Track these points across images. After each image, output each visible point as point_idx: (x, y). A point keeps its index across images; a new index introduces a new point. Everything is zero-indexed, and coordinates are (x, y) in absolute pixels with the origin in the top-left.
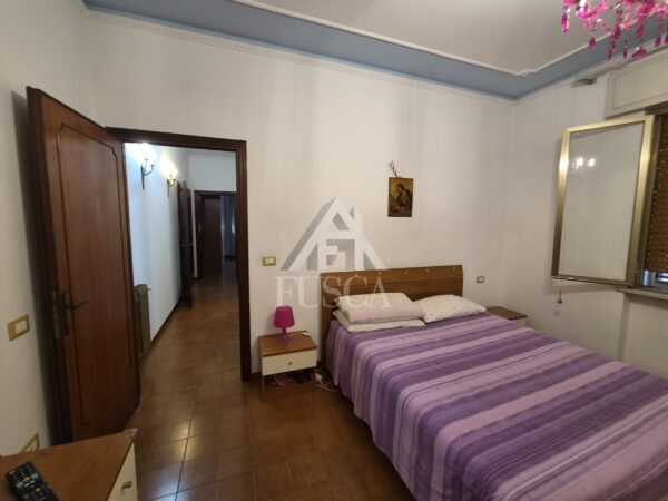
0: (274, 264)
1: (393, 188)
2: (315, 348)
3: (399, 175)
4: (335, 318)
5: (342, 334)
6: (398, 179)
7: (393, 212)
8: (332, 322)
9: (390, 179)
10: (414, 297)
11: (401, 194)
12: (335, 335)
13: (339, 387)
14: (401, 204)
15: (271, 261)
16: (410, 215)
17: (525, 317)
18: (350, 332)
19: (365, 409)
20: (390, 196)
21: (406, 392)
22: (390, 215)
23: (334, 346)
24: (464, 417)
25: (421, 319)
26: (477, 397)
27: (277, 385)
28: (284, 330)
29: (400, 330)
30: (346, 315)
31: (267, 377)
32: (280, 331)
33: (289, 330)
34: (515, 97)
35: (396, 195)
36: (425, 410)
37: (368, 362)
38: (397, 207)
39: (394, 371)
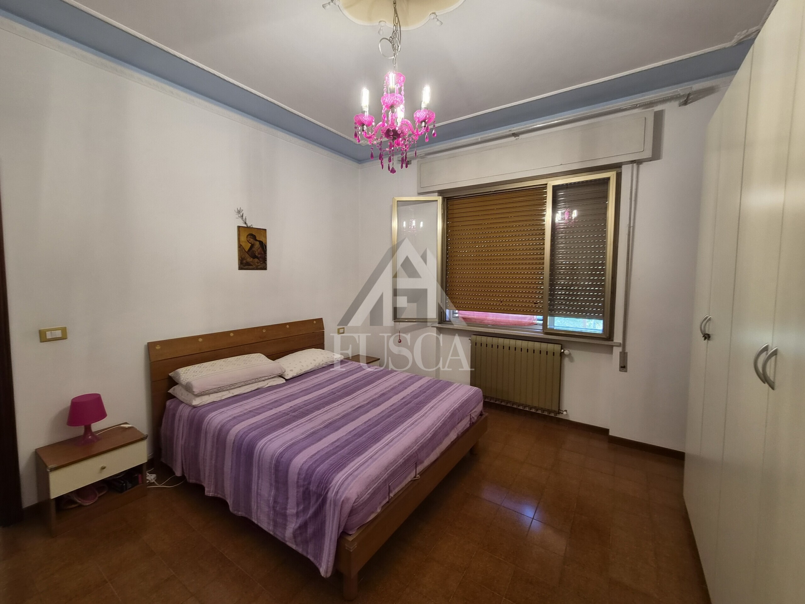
0: (64, 337)
1: (243, 238)
2: (142, 439)
3: (249, 225)
4: (172, 397)
5: (184, 412)
6: (248, 228)
7: (244, 265)
8: (168, 403)
9: (239, 227)
10: (274, 356)
11: (252, 246)
12: (174, 415)
13: (183, 477)
14: (254, 257)
15: (58, 334)
16: (265, 268)
17: (379, 359)
18: (194, 407)
19: (219, 484)
20: (240, 246)
21: (260, 444)
22: (240, 268)
23: (172, 431)
24: (313, 444)
25: (281, 376)
26: (326, 427)
27: (81, 506)
28: (88, 429)
29: (258, 392)
30: (188, 388)
31: (59, 500)
32: (80, 430)
33: (96, 427)
34: (360, 161)
35: (247, 246)
36: (281, 450)
37: (220, 430)
38: (249, 260)
39: (249, 430)
